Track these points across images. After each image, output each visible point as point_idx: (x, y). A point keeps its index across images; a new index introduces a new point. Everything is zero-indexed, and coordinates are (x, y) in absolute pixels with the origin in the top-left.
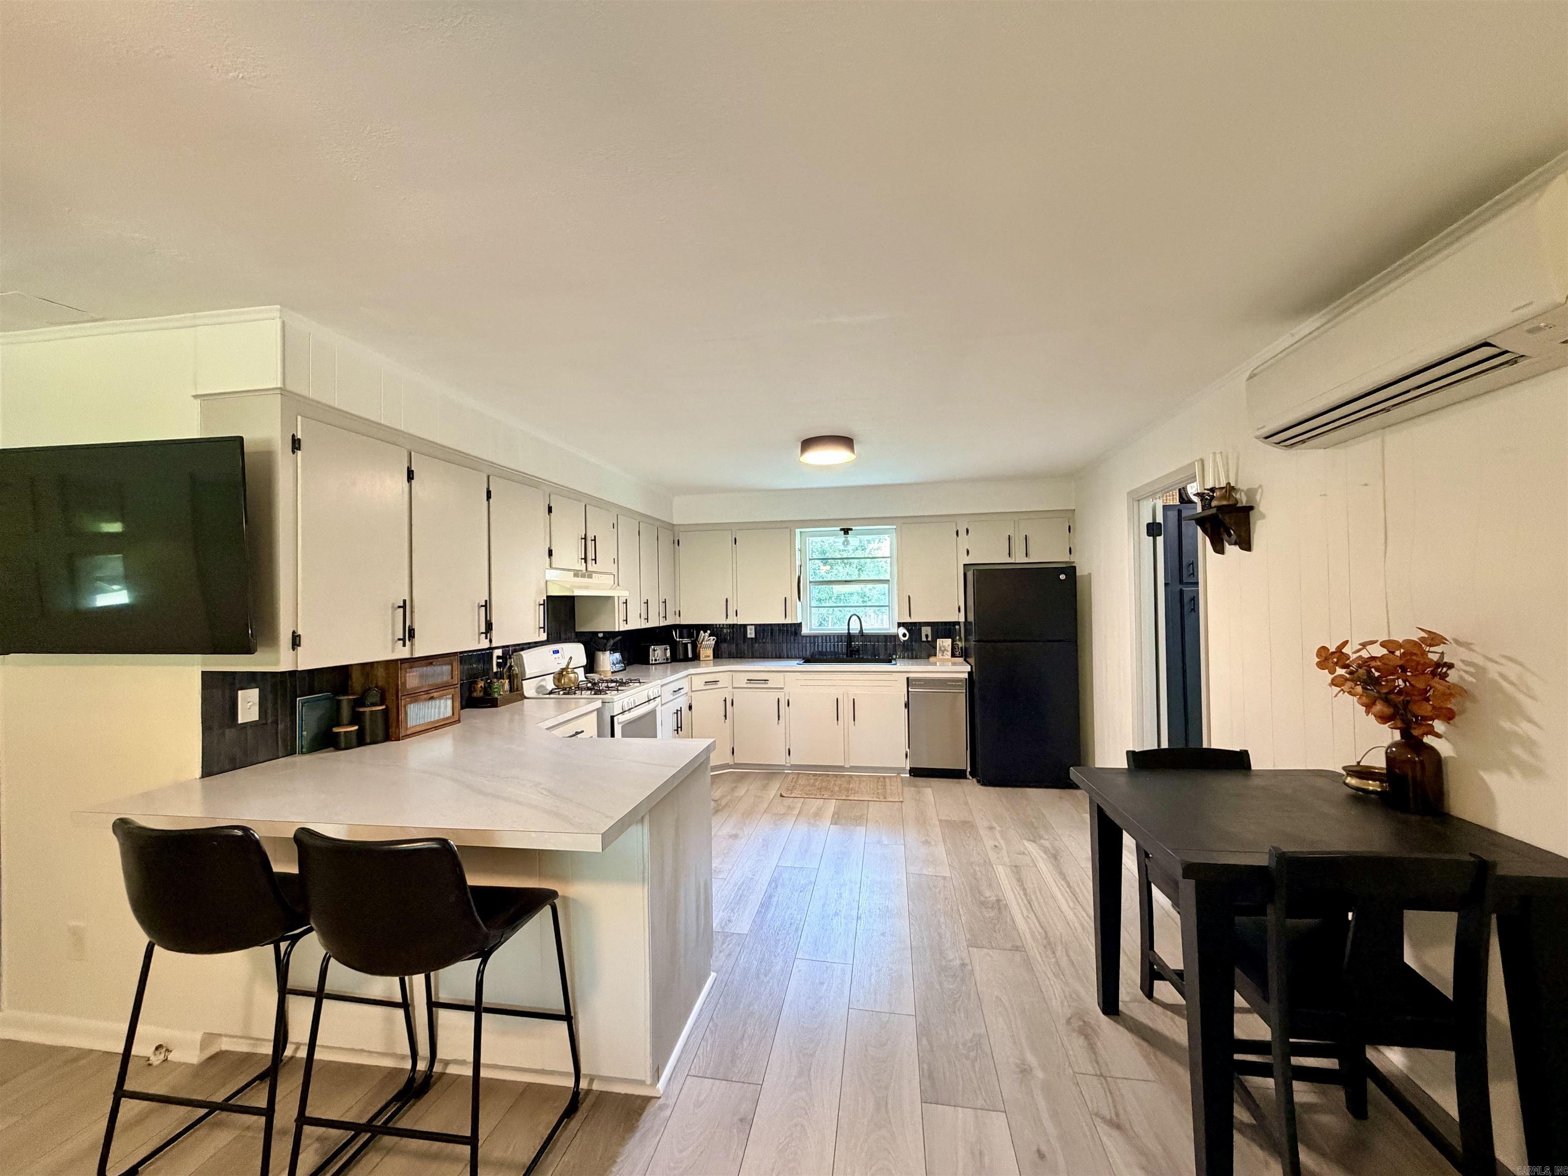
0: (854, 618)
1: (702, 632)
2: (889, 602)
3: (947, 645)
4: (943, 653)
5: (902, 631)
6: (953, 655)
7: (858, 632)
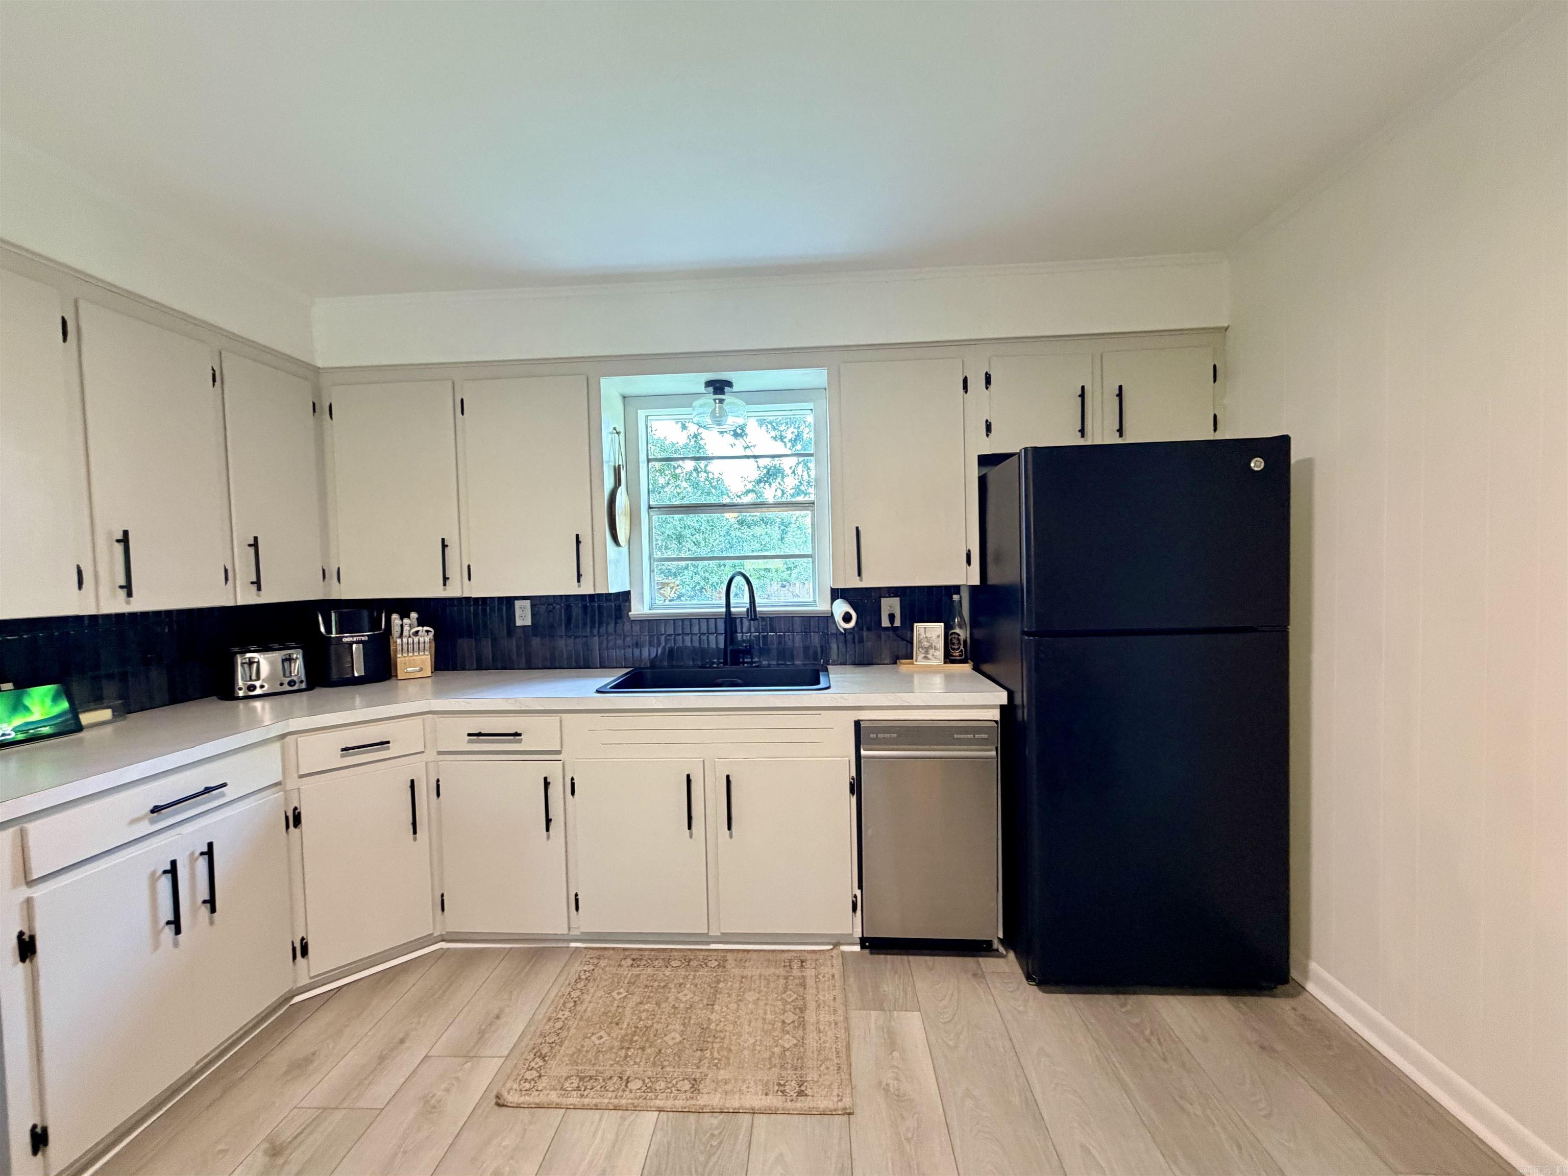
0: (739, 579)
1: (397, 616)
2: (813, 548)
3: (934, 637)
4: (927, 652)
5: (841, 608)
6: (948, 658)
7: (745, 609)
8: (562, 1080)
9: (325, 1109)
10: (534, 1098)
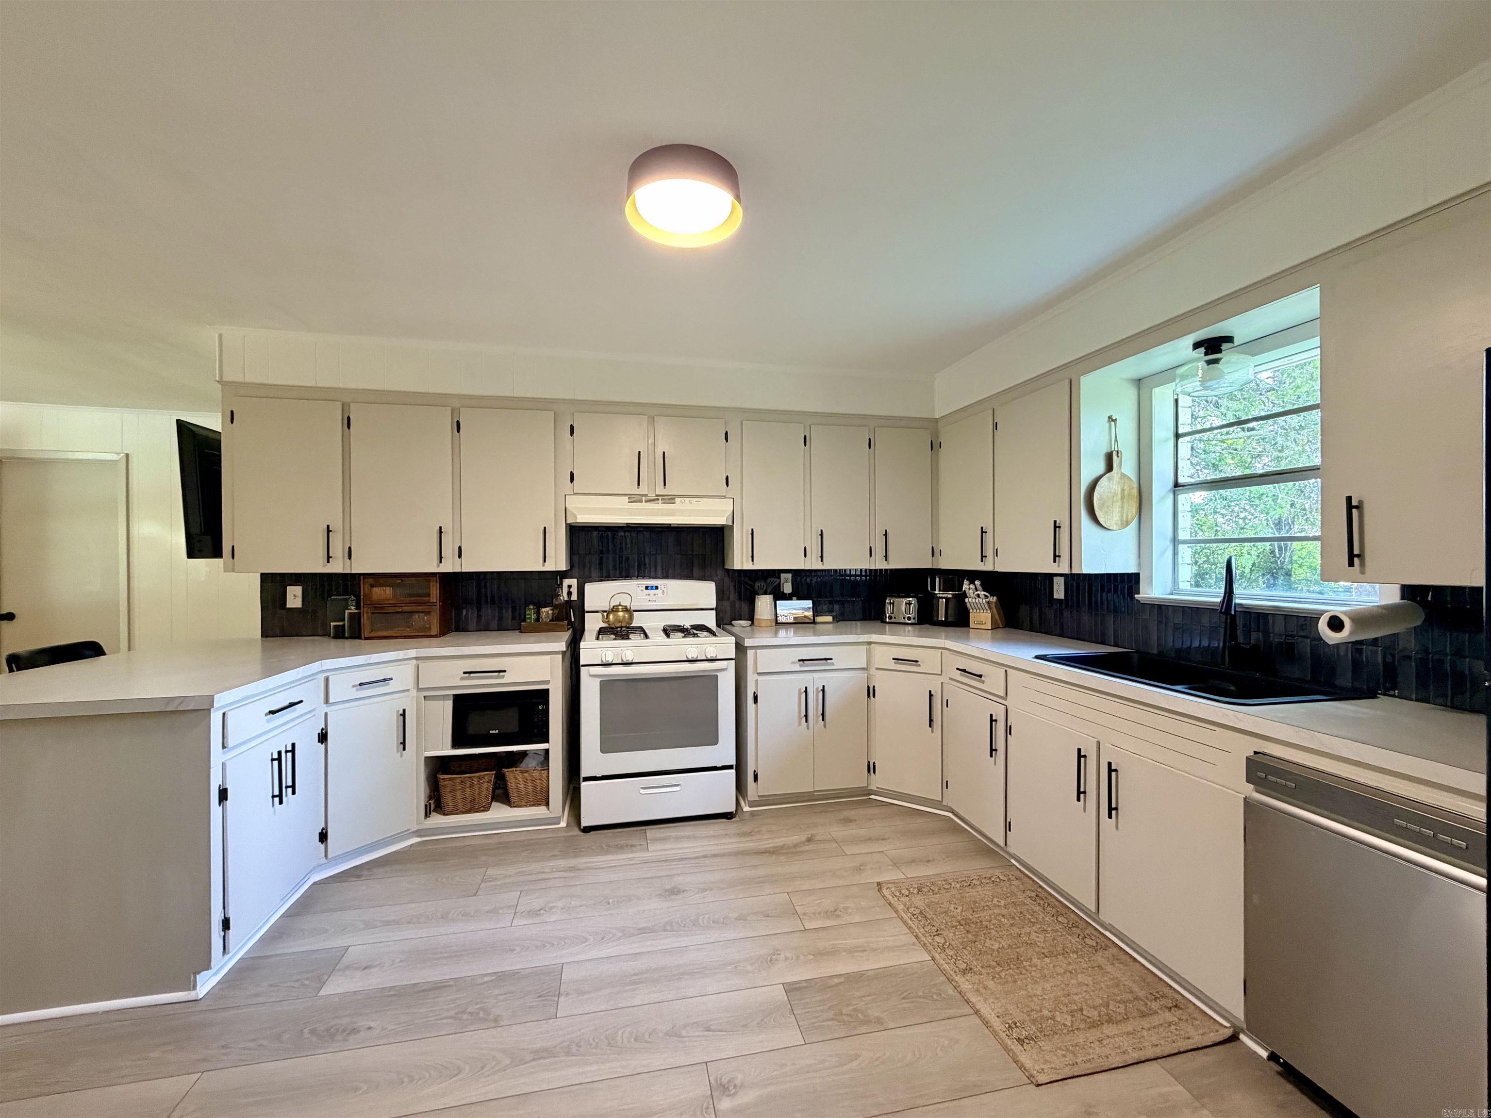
1: (966, 582)
8: (913, 906)
9: (835, 840)
10: (894, 901)
